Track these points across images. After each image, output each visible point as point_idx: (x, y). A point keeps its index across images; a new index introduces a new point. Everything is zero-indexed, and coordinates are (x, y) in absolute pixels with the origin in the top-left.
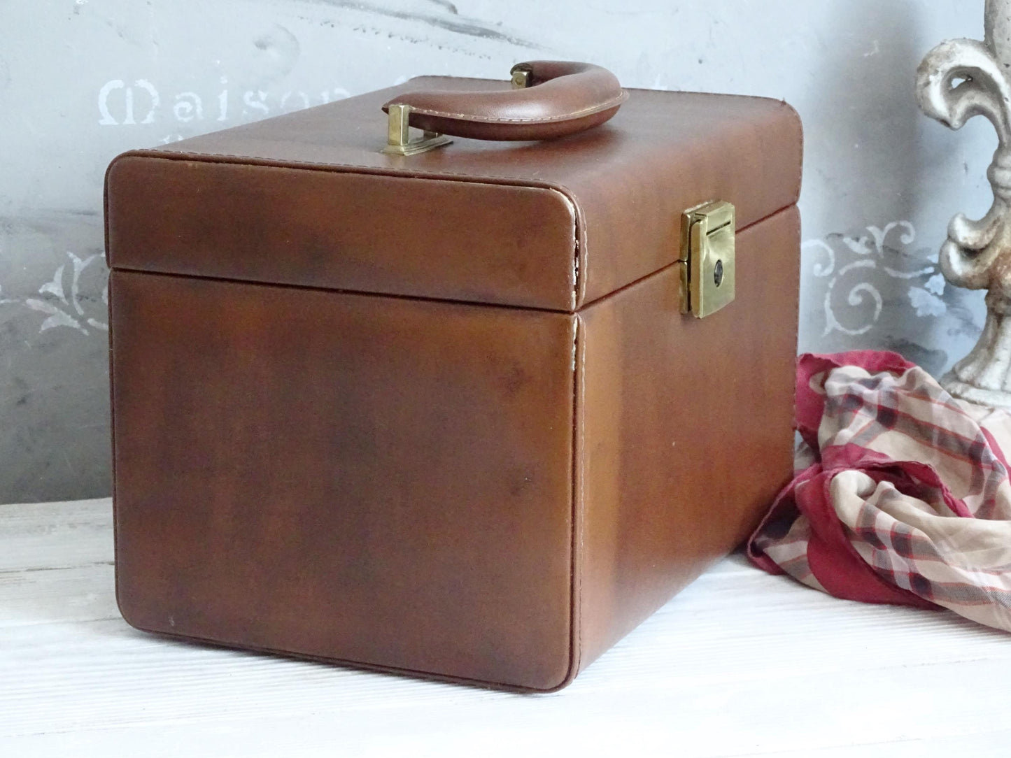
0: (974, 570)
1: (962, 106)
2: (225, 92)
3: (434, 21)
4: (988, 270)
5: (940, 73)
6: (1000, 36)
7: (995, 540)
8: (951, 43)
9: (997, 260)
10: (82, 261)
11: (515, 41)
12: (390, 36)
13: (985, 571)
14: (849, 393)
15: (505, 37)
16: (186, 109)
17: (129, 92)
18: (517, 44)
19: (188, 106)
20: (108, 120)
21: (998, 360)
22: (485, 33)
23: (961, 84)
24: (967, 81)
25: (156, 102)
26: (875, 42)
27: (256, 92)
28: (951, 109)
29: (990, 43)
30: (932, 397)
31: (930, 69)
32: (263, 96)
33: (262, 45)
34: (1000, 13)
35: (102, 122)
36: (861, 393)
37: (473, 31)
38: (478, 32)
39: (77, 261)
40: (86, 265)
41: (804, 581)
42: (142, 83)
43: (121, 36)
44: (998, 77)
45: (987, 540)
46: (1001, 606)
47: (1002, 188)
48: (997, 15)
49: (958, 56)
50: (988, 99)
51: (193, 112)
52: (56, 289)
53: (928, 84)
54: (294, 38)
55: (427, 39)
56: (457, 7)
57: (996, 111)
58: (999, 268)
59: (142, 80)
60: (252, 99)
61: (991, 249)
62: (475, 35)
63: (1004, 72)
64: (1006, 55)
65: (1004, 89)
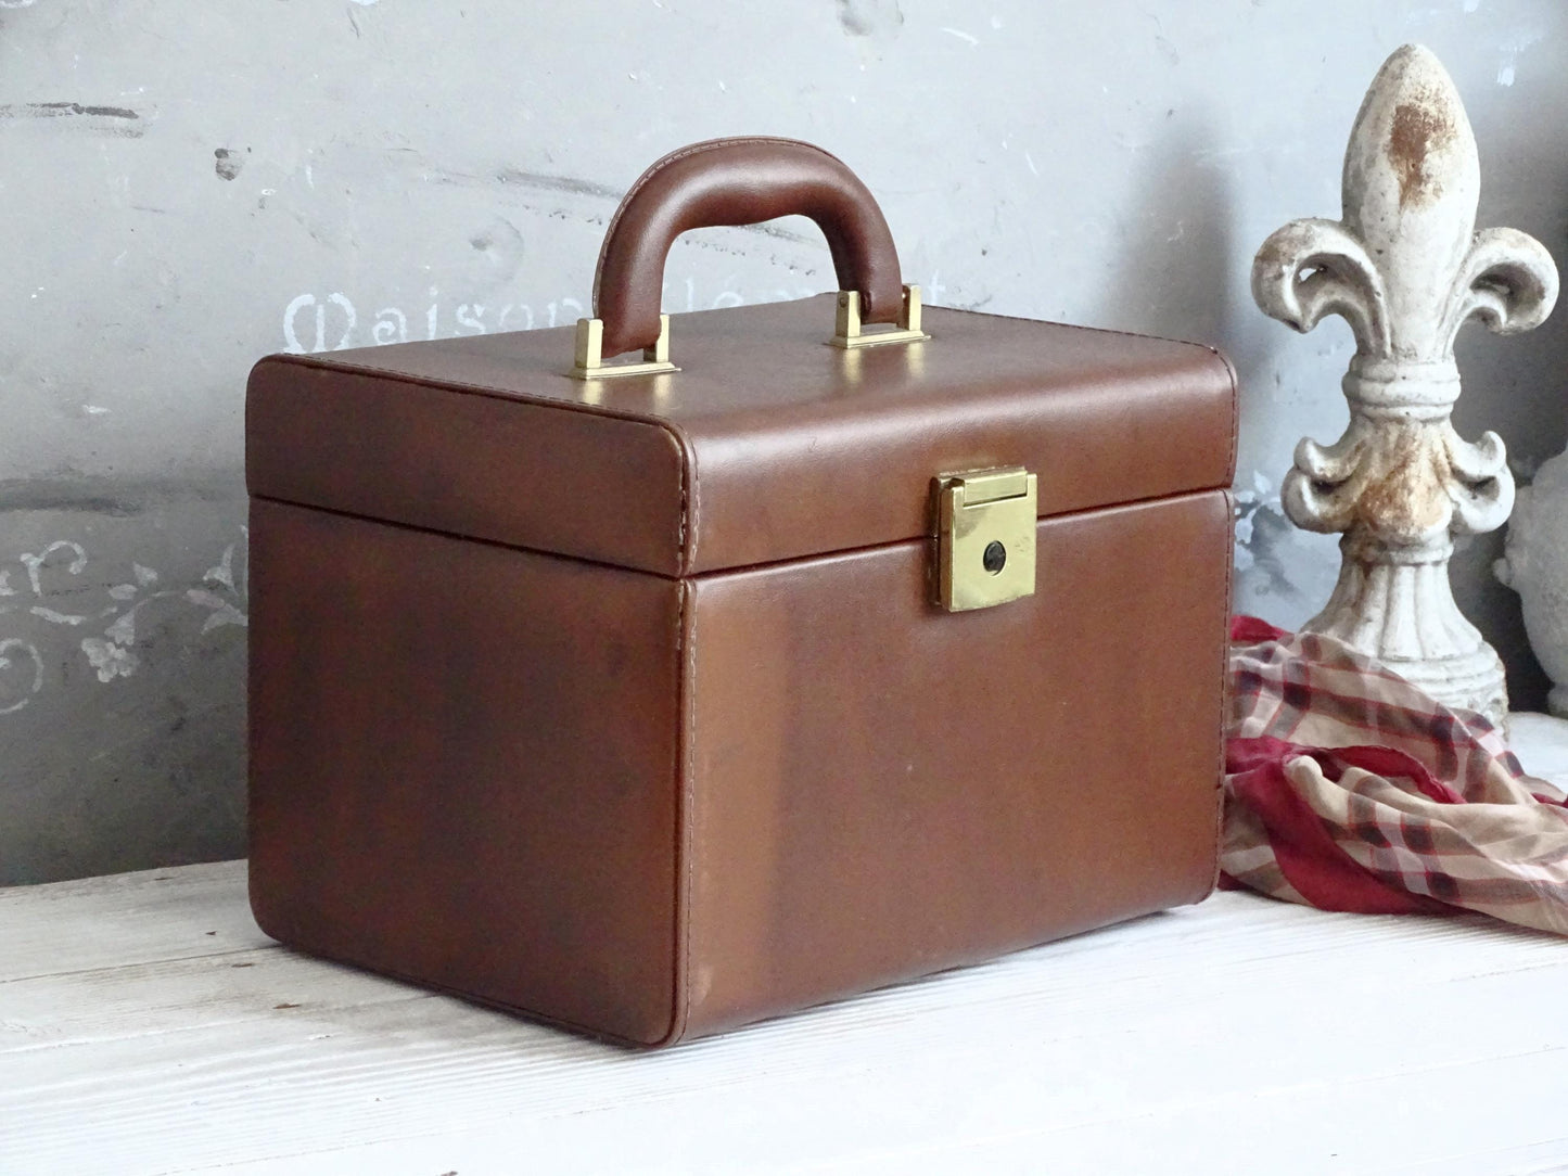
0: (1516, 863)
1: (1320, 300)
2: (435, 306)
4: (1354, 509)
5: (1295, 263)
6: (1370, 214)
7: (1518, 827)
8: (1304, 225)
9: (1364, 494)
11: (774, 232)
13: (1527, 862)
14: (1240, 669)
16: (387, 330)
17: (321, 310)
18: (776, 235)
19: (389, 326)
20: (295, 344)
21: (1369, 620)
23: (1311, 277)
24: (1318, 271)
25: (352, 322)
26: (1180, 224)
27: (471, 306)
28: (1304, 307)
29: (1352, 223)
30: (1362, 668)
31: (1281, 258)
32: (479, 310)
33: (479, 244)
34: (1371, 185)
35: (287, 350)
36: (1258, 668)
41: (1276, 893)
42: (337, 298)
43: (314, 236)
44: (1368, 266)
45: (1508, 828)
46: (1553, 902)
47: (1370, 404)
48: (1366, 189)
49: (1318, 240)
50: (1353, 294)
51: (396, 334)
52: (224, 574)
53: (1280, 276)
54: (518, 234)
57: (1361, 308)
58: (1369, 505)
59: (336, 294)
60: (465, 315)
61: (1354, 481)
63: (1373, 261)
64: (1378, 238)
65: (1376, 281)
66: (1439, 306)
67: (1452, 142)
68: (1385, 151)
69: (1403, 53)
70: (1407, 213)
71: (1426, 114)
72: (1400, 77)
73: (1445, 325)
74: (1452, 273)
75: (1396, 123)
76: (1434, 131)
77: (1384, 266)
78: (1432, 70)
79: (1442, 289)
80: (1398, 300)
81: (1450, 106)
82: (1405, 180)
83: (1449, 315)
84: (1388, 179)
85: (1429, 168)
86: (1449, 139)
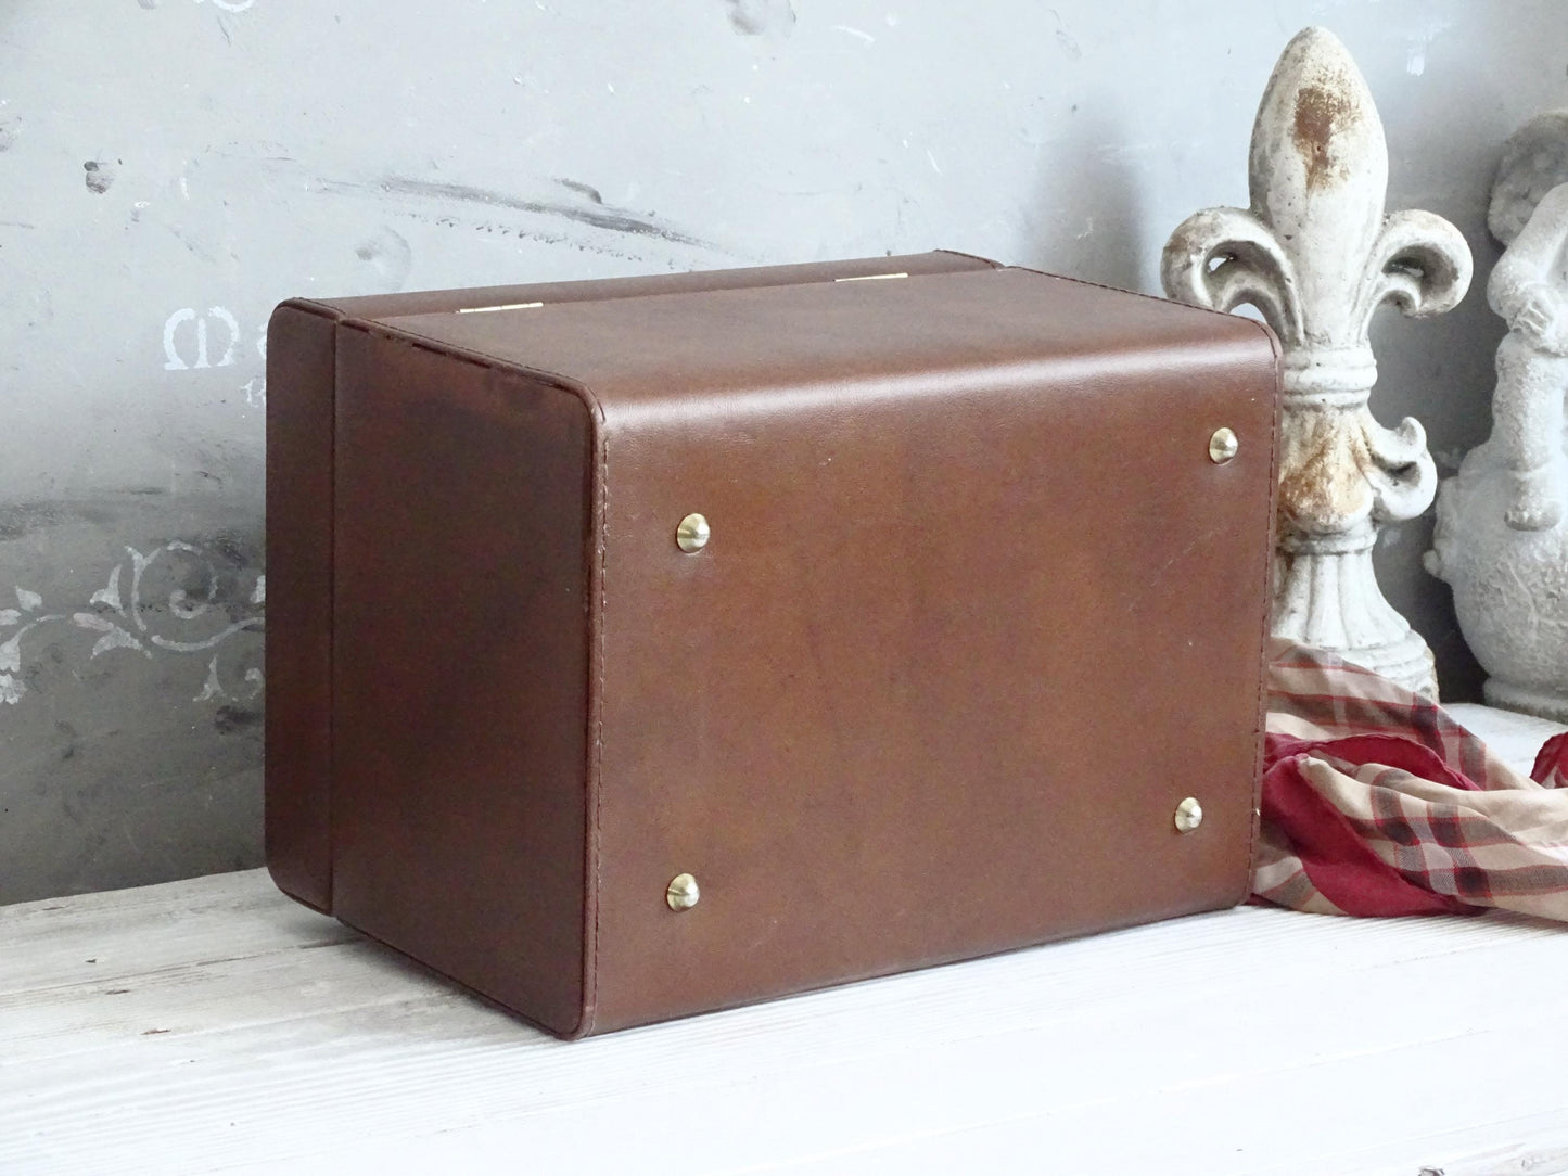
1: (1230, 291)
3: (573, 214)
5: (1204, 253)
6: (1280, 199)
8: (1211, 214)
9: (1283, 483)
10: (144, 557)
11: (671, 236)
12: (521, 236)
15: (658, 230)
17: (202, 324)
18: (673, 239)
20: (176, 363)
21: (1293, 611)
22: (635, 227)
23: (1221, 266)
24: (1228, 260)
25: (236, 336)
26: (1089, 219)
28: (1214, 297)
29: (1261, 210)
31: (1189, 247)
33: (365, 254)
34: (1276, 173)
35: (168, 367)
37: (621, 225)
38: (627, 225)
39: (137, 557)
40: (150, 562)
42: (219, 312)
43: (191, 249)
44: (1277, 252)
48: (1274, 173)
49: (1226, 228)
50: (1262, 281)
52: (112, 597)
53: (1189, 265)
54: (404, 243)
55: (566, 238)
56: (601, 194)
57: (1273, 295)
58: (1288, 495)
59: (217, 308)
62: (621, 229)
63: (1283, 247)
64: (1287, 223)
65: (1286, 267)
66: (1351, 291)
67: (1358, 124)
68: (1289, 135)
69: (1304, 36)
70: (1314, 197)
71: (1330, 96)
72: (1301, 60)
73: (1359, 309)
74: (1362, 258)
75: (1299, 106)
76: (1339, 112)
77: (1294, 252)
78: (1334, 51)
79: (1353, 272)
80: (1309, 285)
81: (1353, 87)
82: (1311, 163)
83: (1362, 296)
84: (1293, 162)
85: (1334, 151)
86: (1354, 120)
